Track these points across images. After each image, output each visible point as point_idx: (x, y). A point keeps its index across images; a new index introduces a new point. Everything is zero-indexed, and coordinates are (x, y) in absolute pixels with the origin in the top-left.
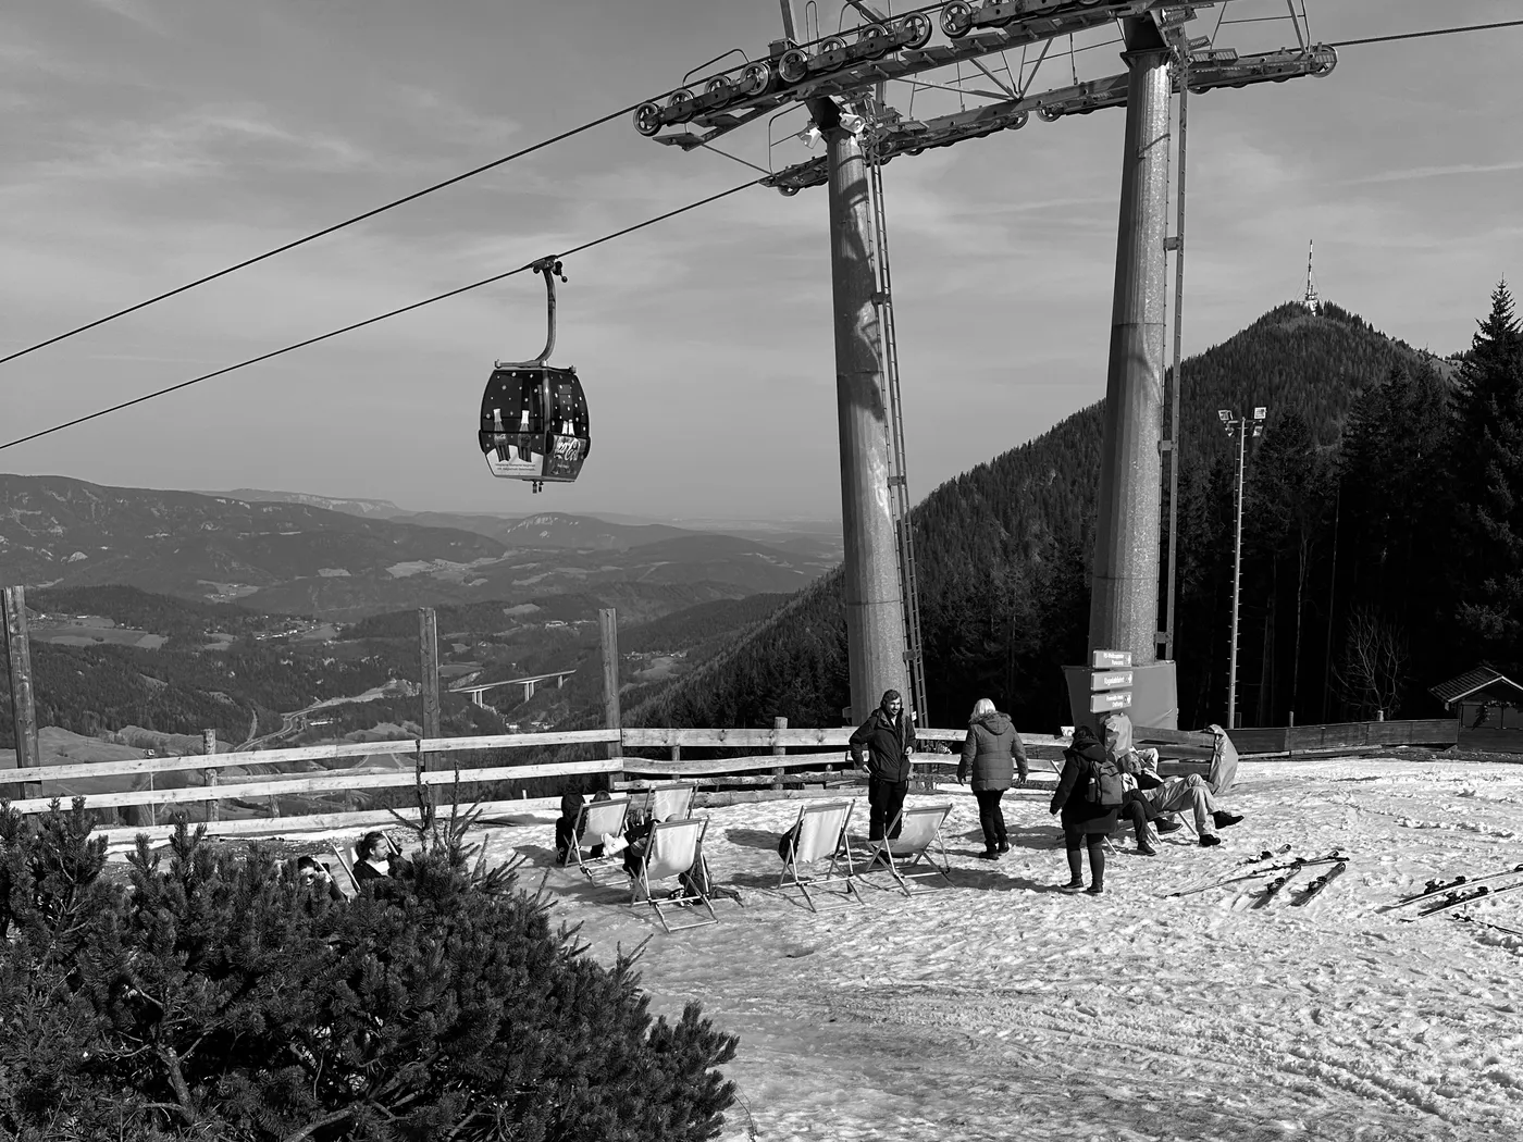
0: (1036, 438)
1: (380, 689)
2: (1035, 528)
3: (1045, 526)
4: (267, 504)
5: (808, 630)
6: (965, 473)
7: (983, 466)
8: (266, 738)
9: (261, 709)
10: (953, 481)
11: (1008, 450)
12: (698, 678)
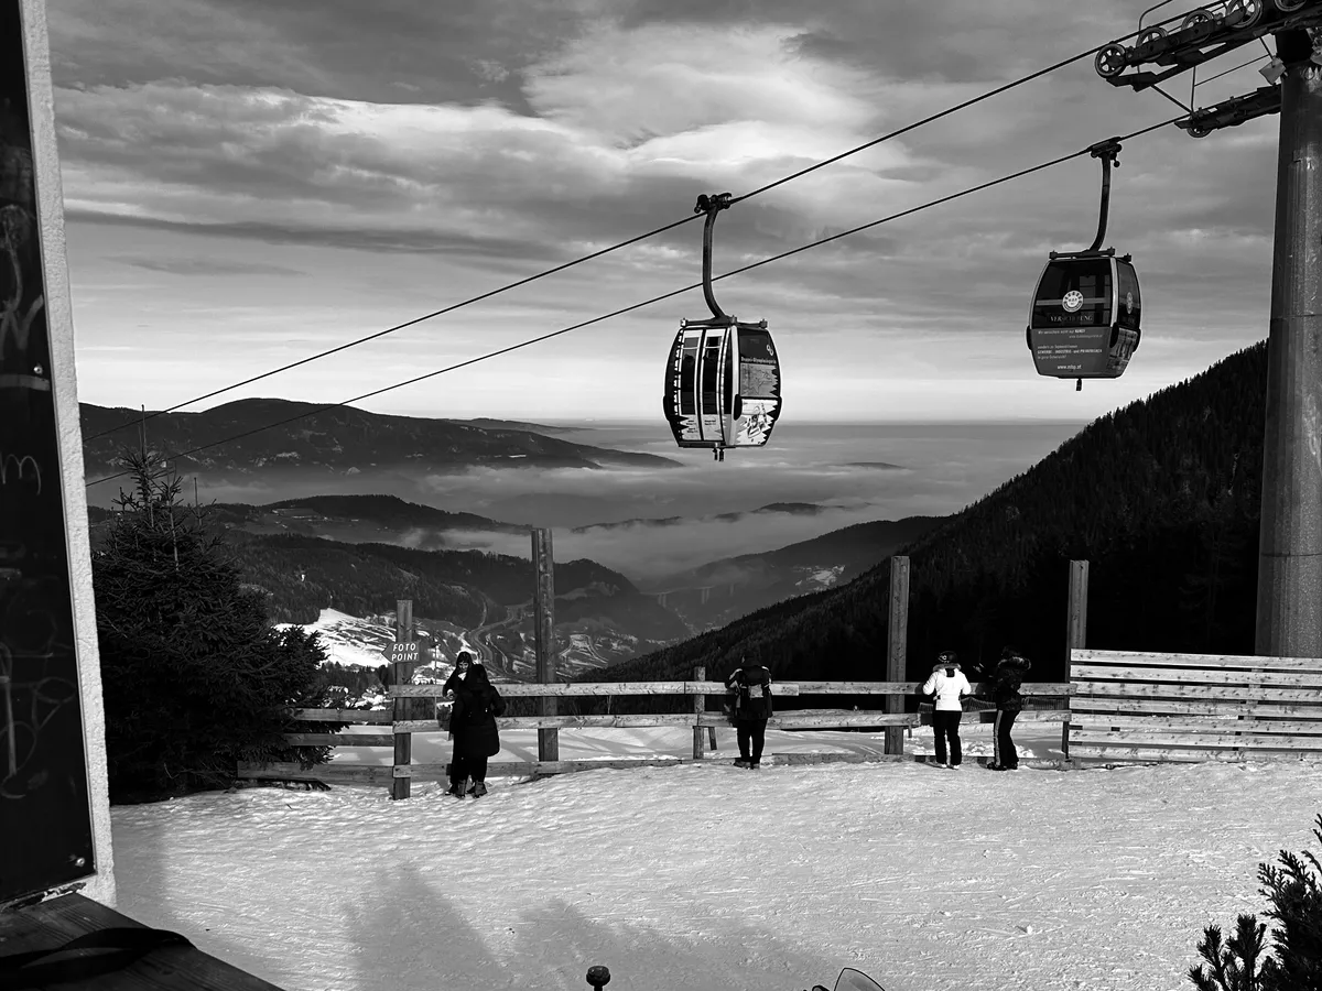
0: (1193, 377)
1: (583, 590)
2: (1188, 462)
3: (1197, 461)
4: (500, 431)
5: (960, 551)
6: (1121, 409)
7: (1139, 403)
8: (493, 626)
9: (489, 600)
10: (1109, 415)
11: (1164, 388)
12: (855, 590)
